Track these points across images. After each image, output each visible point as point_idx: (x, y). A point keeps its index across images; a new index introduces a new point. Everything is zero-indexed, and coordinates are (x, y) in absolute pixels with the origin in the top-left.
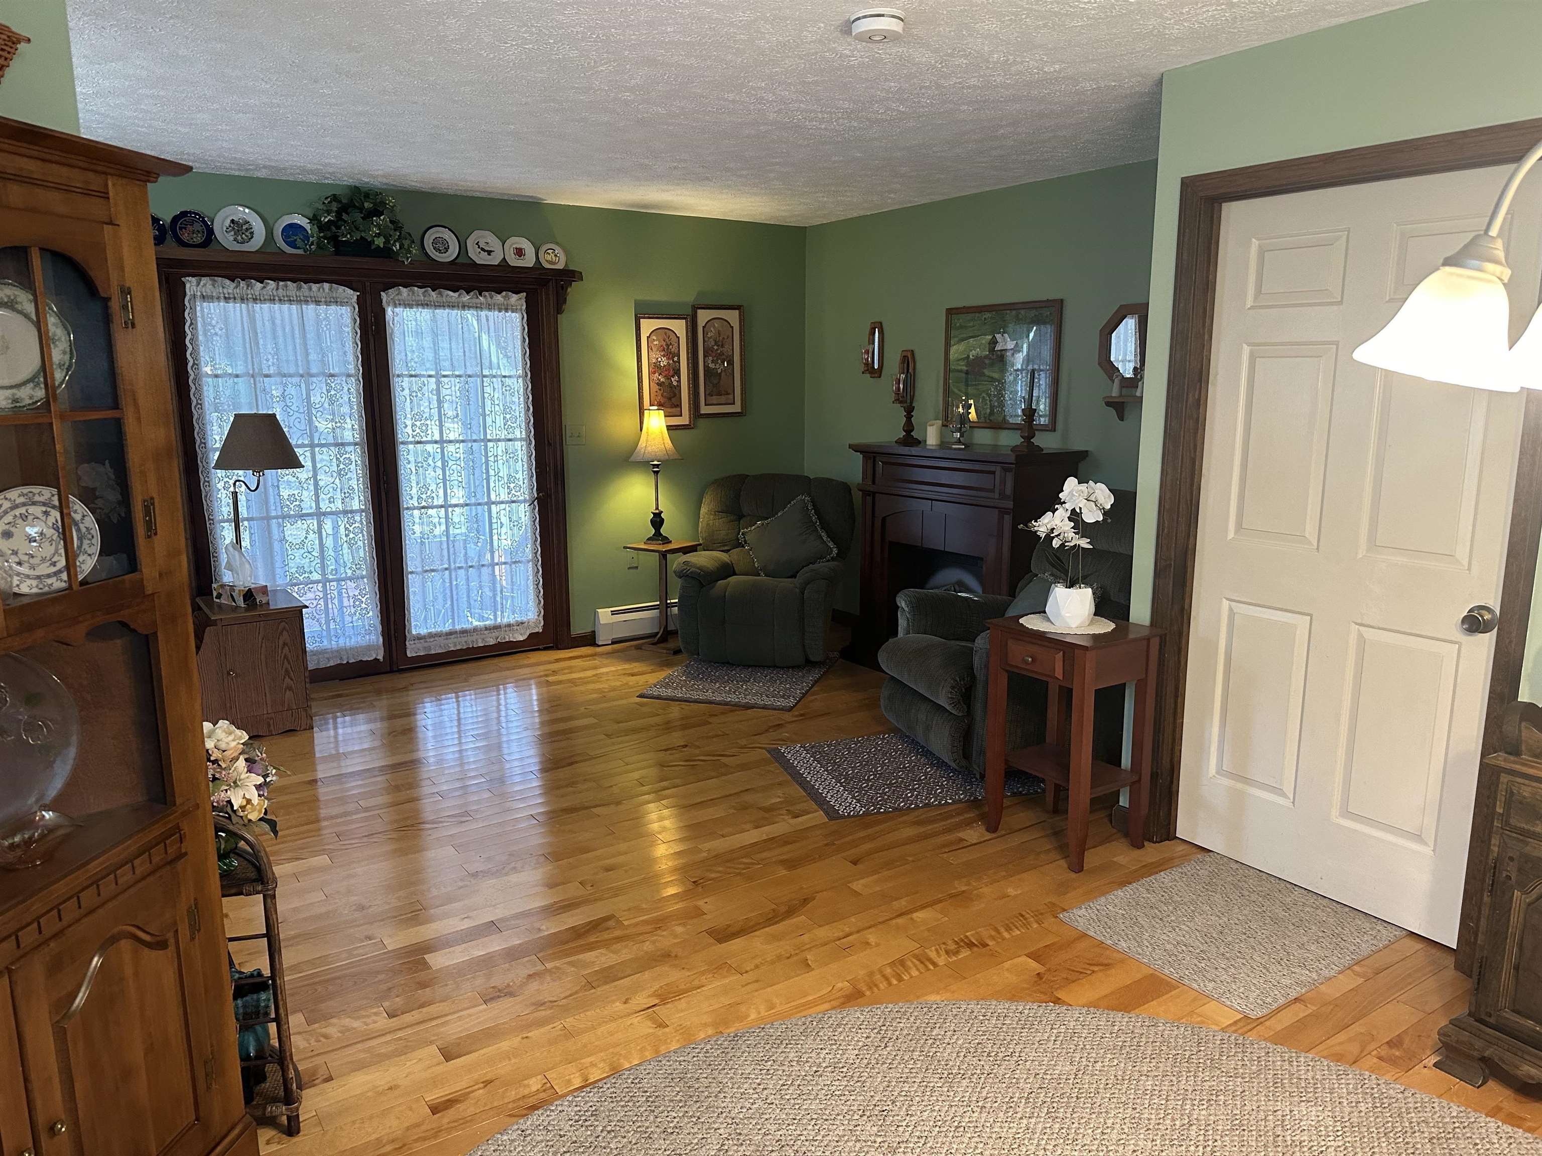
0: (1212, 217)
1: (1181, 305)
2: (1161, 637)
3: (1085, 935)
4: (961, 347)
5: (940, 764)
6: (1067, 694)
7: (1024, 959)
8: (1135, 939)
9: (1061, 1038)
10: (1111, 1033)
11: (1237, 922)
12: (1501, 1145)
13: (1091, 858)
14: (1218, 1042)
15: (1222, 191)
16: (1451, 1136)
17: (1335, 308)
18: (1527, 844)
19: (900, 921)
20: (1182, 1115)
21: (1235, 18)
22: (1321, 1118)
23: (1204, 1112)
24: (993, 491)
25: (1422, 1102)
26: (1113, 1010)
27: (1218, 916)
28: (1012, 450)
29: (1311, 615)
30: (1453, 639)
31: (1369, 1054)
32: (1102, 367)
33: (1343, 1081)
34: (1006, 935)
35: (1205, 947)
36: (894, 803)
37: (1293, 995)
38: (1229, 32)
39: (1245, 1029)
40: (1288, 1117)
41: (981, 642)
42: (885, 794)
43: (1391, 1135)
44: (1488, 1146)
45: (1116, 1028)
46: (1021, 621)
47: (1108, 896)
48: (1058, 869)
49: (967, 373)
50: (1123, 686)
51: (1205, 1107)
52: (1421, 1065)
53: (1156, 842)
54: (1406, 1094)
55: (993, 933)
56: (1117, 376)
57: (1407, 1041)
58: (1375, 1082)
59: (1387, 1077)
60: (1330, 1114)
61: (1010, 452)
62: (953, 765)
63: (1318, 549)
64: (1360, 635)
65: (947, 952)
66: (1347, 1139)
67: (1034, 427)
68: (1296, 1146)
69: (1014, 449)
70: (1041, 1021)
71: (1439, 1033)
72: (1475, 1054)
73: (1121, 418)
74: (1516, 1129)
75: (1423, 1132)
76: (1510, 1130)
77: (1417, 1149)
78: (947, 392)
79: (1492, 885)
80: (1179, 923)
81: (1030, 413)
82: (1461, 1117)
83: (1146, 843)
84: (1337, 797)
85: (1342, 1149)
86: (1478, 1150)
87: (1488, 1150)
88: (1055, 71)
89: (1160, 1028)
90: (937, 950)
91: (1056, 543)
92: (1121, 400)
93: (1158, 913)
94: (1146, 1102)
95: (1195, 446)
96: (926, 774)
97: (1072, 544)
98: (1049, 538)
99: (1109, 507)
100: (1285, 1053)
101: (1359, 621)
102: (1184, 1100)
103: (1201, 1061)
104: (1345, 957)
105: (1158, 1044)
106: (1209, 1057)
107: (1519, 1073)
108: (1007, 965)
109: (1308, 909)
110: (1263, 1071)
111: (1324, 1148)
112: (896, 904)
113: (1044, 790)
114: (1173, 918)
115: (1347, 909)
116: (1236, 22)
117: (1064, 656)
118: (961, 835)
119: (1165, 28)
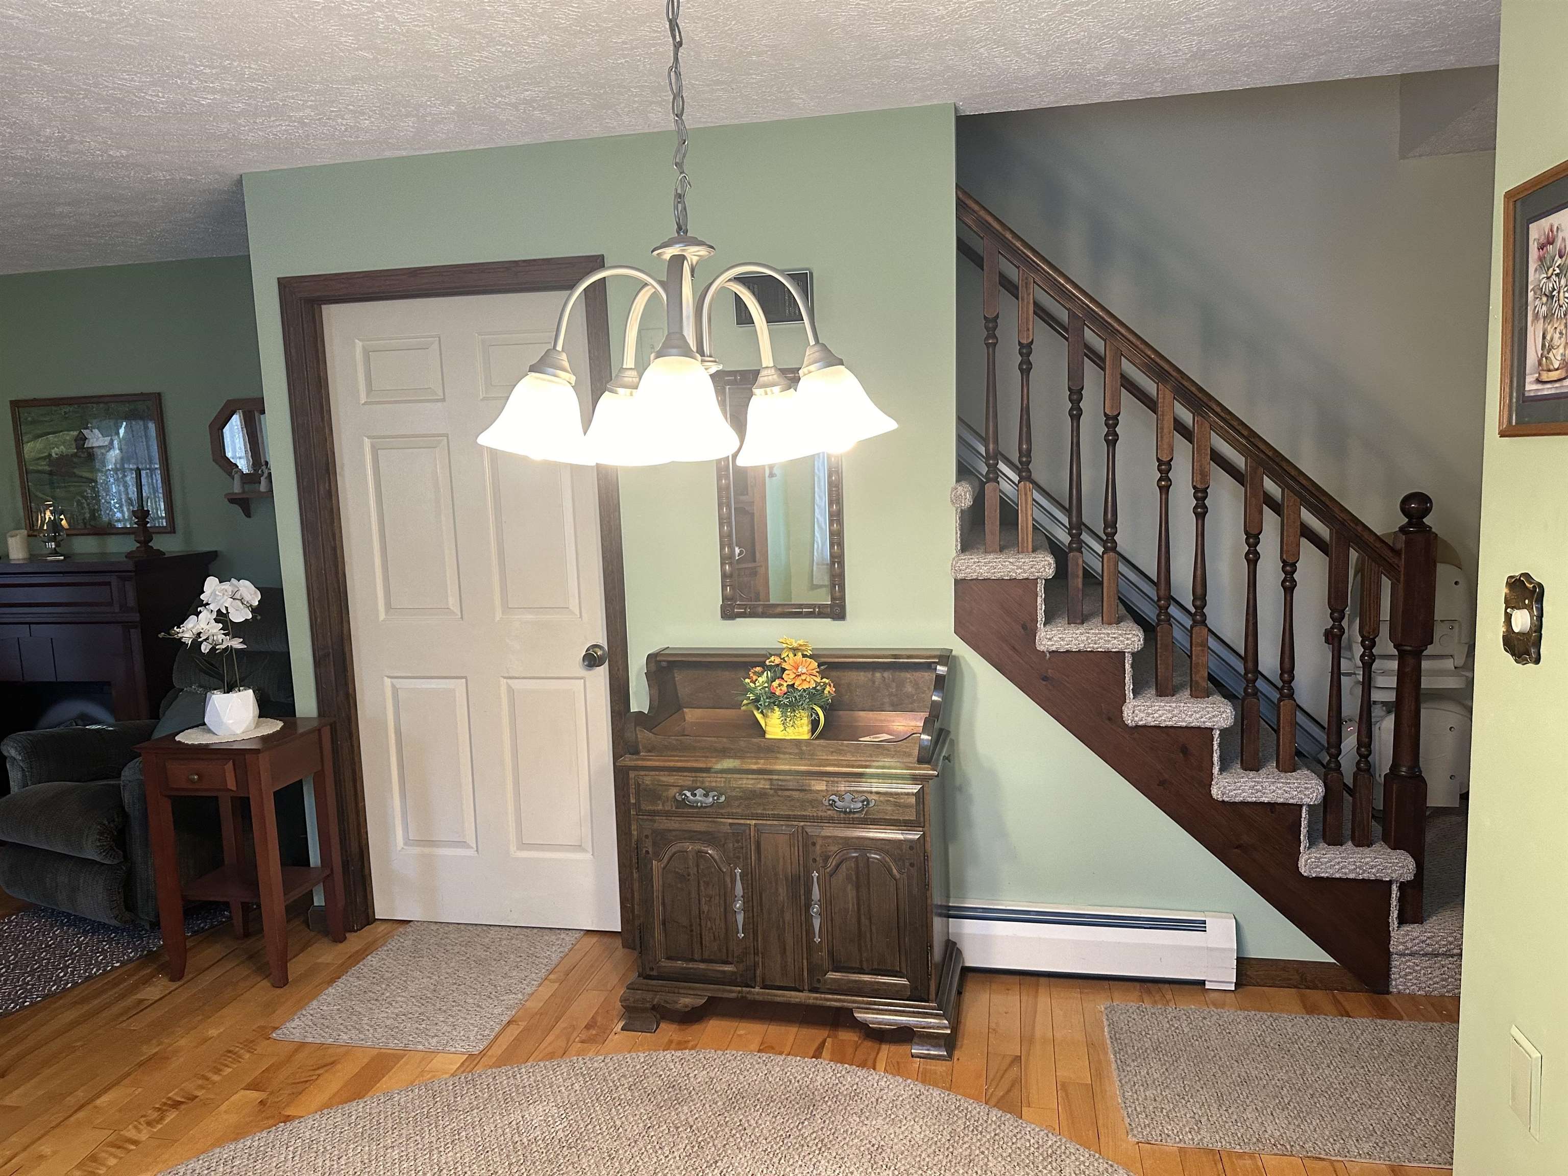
0: (314, 317)
1: (298, 400)
2: (331, 725)
3: (303, 1045)
4: (39, 444)
5: (97, 928)
6: (243, 806)
7: (243, 1092)
8: (355, 1028)
9: (299, 1153)
10: (350, 1125)
11: (447, 976)
12: (676, 1068)
13: (295, 968)
14: (451, 1087)
15: (318, 294)
16: (643, 1077)
17: (439, 404)
18: (654, 821)
19: (81, 1115)
20: (432, 1166)
21: (308, 135)
22: (547, 1111)
23: (451, 1154)
24: (110, 604)
25: (619, 1061)
26: (346, 1103)
27: (429, 977)
28: (126, 557)
29: (465, 678)
30: (577, 675)
31: (574, 1042)
32: (217, 463)
33: (558, 1073)
34: (216, 1078)
35: (422, 1009)
36: (44, 989)
37: (506, 1019)
38: (304, 147)
39: (472, 1066)
40: (522, 1123)
41: (130, 773)
42: (28, 984)
43: (602, 1098)
44: (669, 1073)
45: (353, 1117)
46: (177, 738)
47: (320, 998)
48: (262, 990)
49: (51, 473)
50: (300, 782)
51: (450, 1149)
52: (613, 1033)
53: (358, 930)
54: (606, 1061)
55: (200, 1082)
56: (236, 472)
57: (599, 1019)
58: (582, 1062)
59: (590, 1054)
60: (553, 1104)
61: (125, 559)
62: (114, 922)
63: (462, 618)
64: (509, 686)
65: (149, 1124)
66: (570, 1118)
67: (151, 530)
68: (532, 1143)
69: (129, 555)
70: (274, 1146)
71: (621, 1002)
72: (648, 1005)
73: (248, 515)
74: (684, 1051)
75: (623, 1085)
76: (680, 1054)
77: (622, 1099)
78: (27, 496)
79: (638, 863)
80: (394, 996)
81: (142, 515)
82: (648, 1060)
83: (347, 935)
84: (512, 836)
85: (568, 1127)
86: (663, 1079)
87: (669, 1076)
88: (122, 156)
89: (395, 1099)
90: (135, 1127)
91: (205, 648)
92: (245, 496)
93: (373, 995)
94: (396, 1170)
95: (334, 535)
96: (79, 945)
97: (223, 646)
98: (196, 644)
99: (257, 603)
100: (509, 1071)
101: (506, 675)
102: (430, 1152)
103: (439, 1110)
104: (540, 971)
105: (396, 1114)
106: (446, 1104)
107: (678, 1006)
108: (223, 1108)
109: (505, 942)
110: (493, 1095)
111: (554, 1134)
112: (71, 1100)
113: (230, 918)
114: (388, 994)
115: (535, 931)
116: (309, 140)
117: (234, 765)
118: (139, 996)
119: (239, 133)
